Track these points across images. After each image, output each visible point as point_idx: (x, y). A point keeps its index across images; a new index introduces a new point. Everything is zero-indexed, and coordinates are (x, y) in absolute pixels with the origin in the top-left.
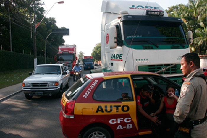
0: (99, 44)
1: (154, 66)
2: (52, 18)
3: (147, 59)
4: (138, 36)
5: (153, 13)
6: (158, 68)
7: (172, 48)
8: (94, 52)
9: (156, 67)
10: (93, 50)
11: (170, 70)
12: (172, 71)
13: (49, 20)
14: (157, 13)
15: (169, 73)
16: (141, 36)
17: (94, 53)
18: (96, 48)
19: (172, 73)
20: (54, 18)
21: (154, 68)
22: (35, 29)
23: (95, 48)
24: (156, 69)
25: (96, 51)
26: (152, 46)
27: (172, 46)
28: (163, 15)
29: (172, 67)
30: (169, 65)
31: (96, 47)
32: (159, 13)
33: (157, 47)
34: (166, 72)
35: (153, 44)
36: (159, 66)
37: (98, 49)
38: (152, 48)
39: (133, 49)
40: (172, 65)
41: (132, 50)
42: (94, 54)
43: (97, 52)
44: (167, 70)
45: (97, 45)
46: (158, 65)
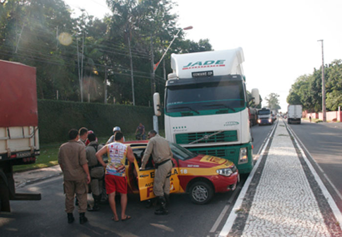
0: (302, 78)
1: (195, 133)
2: (204, 41)
3: (185, 127)
4: (178, 103)
5: (198, 74)
6: (198, 136)
7: (217, 113)
8: (292, 94)
9: (196, 135)
10: (291, 90)
11: (215, 138)
12: (218, 139)
13: (200, 45)
14: (203, 74)
15: (213, 141)
16: (181, 102)
17: (292, 96)
18: (295, 87)
19: (218, 141)
20: (208, 40)
21: (195, 136)
22: (152, 72)
23: (293, 85)
24: (197, 137)
25: (295, 92)
26: (192, 112)
27: (218, 110)
28: (212, 74)
29: (217, 135)
30: (213, 132)
31: (295, 84)
32: (206, 73)
33: (198, 114)
34: (209, 140)
35: (193, 110)
36: (201, 134)
37: (298, 88)
38: (192, 115)
39: (171, 118)
40: (216, 132)
41: (169, 119)
42: (291, 98)
43: (298, 94)
44: (210, 138)
45: (298, 79)
46: (198, 133)
